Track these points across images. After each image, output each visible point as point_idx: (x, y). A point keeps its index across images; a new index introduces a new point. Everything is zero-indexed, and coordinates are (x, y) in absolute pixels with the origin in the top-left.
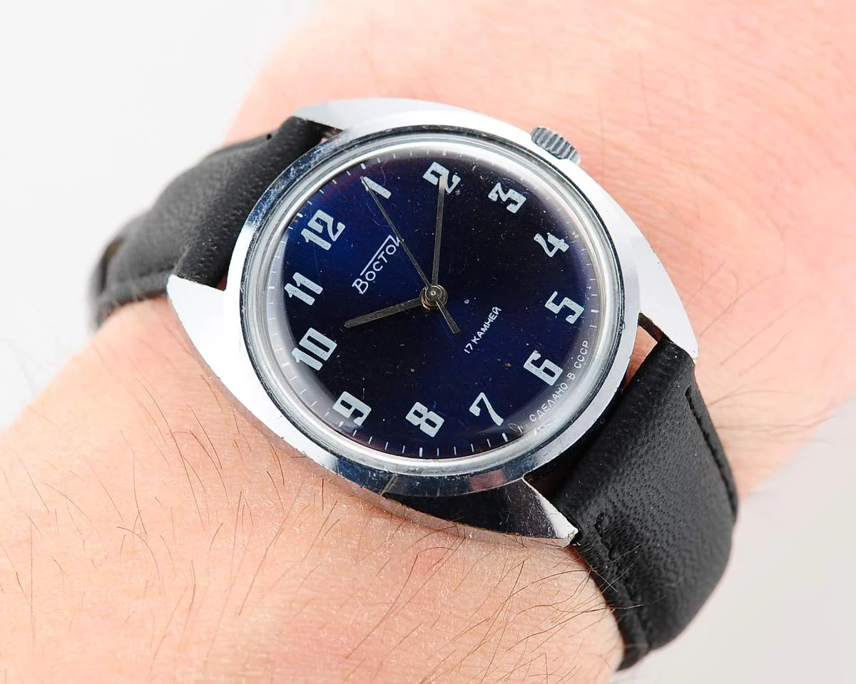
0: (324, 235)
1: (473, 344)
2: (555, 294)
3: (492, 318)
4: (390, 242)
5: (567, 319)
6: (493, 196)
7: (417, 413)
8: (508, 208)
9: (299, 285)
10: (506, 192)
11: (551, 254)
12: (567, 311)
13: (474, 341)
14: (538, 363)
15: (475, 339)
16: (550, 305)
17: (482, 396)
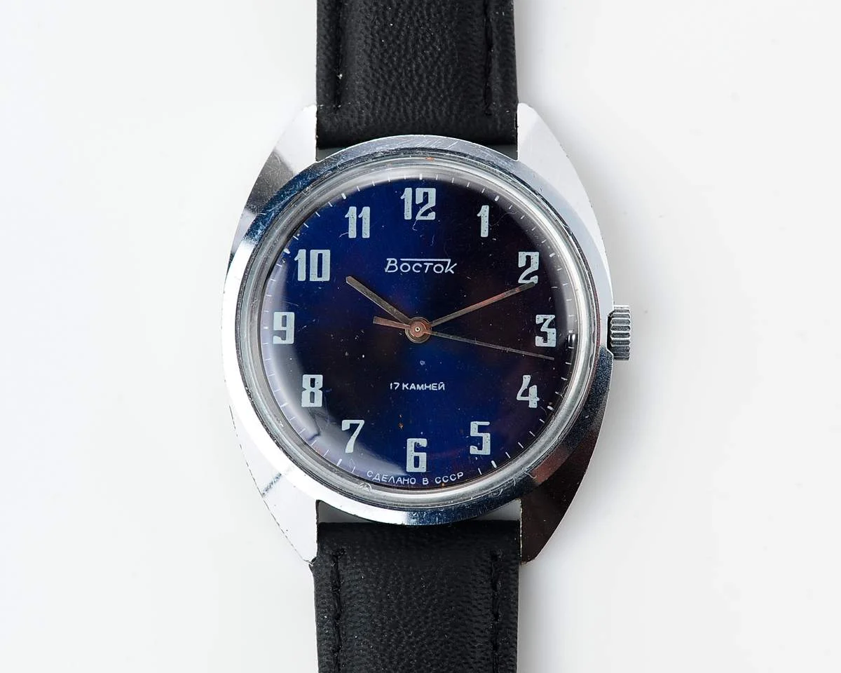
0: (416, 208)
1: (401, 386)
2: (487, 423)
3: (432, 387)
4: (445, 264)
5: (471, 447)
6: (539, 319)
7: (313, 381)
8: (537, 337)
9: (360, 217)
10: (550, 326)
11: (519, 398)
12: (478, 442)
13: (404, 386)
14: (418, 448)
15: (406, 386)
16: (474, 426)
17: (362, 423)
